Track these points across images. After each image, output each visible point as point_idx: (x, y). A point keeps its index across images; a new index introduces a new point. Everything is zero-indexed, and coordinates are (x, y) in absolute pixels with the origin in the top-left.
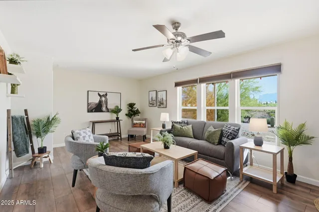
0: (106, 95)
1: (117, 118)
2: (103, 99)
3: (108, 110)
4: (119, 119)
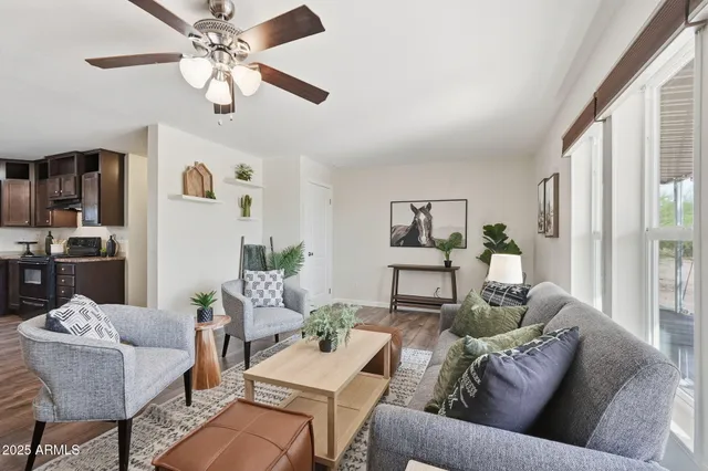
0: (429, 207)
1: (448, 263)
2: (422, 217)
3: (433, 243)
4: (453, 265)
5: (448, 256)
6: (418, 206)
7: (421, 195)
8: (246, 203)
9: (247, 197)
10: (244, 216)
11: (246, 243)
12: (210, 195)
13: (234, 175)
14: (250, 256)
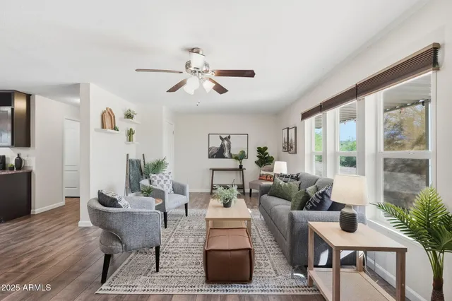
0: (229, 137)
1: (241, 167)
2: (226, 142)
3: (231, 156)
4: (243, 167)
5: (241, 163)
6: (224, 137)
7: (225, 131)
8: (130, 133)
9: (131, 129)
10: (130, 141)
11: (130, 158)
12: (115, 128)
13: (123, 116)
14: (133, 166)
